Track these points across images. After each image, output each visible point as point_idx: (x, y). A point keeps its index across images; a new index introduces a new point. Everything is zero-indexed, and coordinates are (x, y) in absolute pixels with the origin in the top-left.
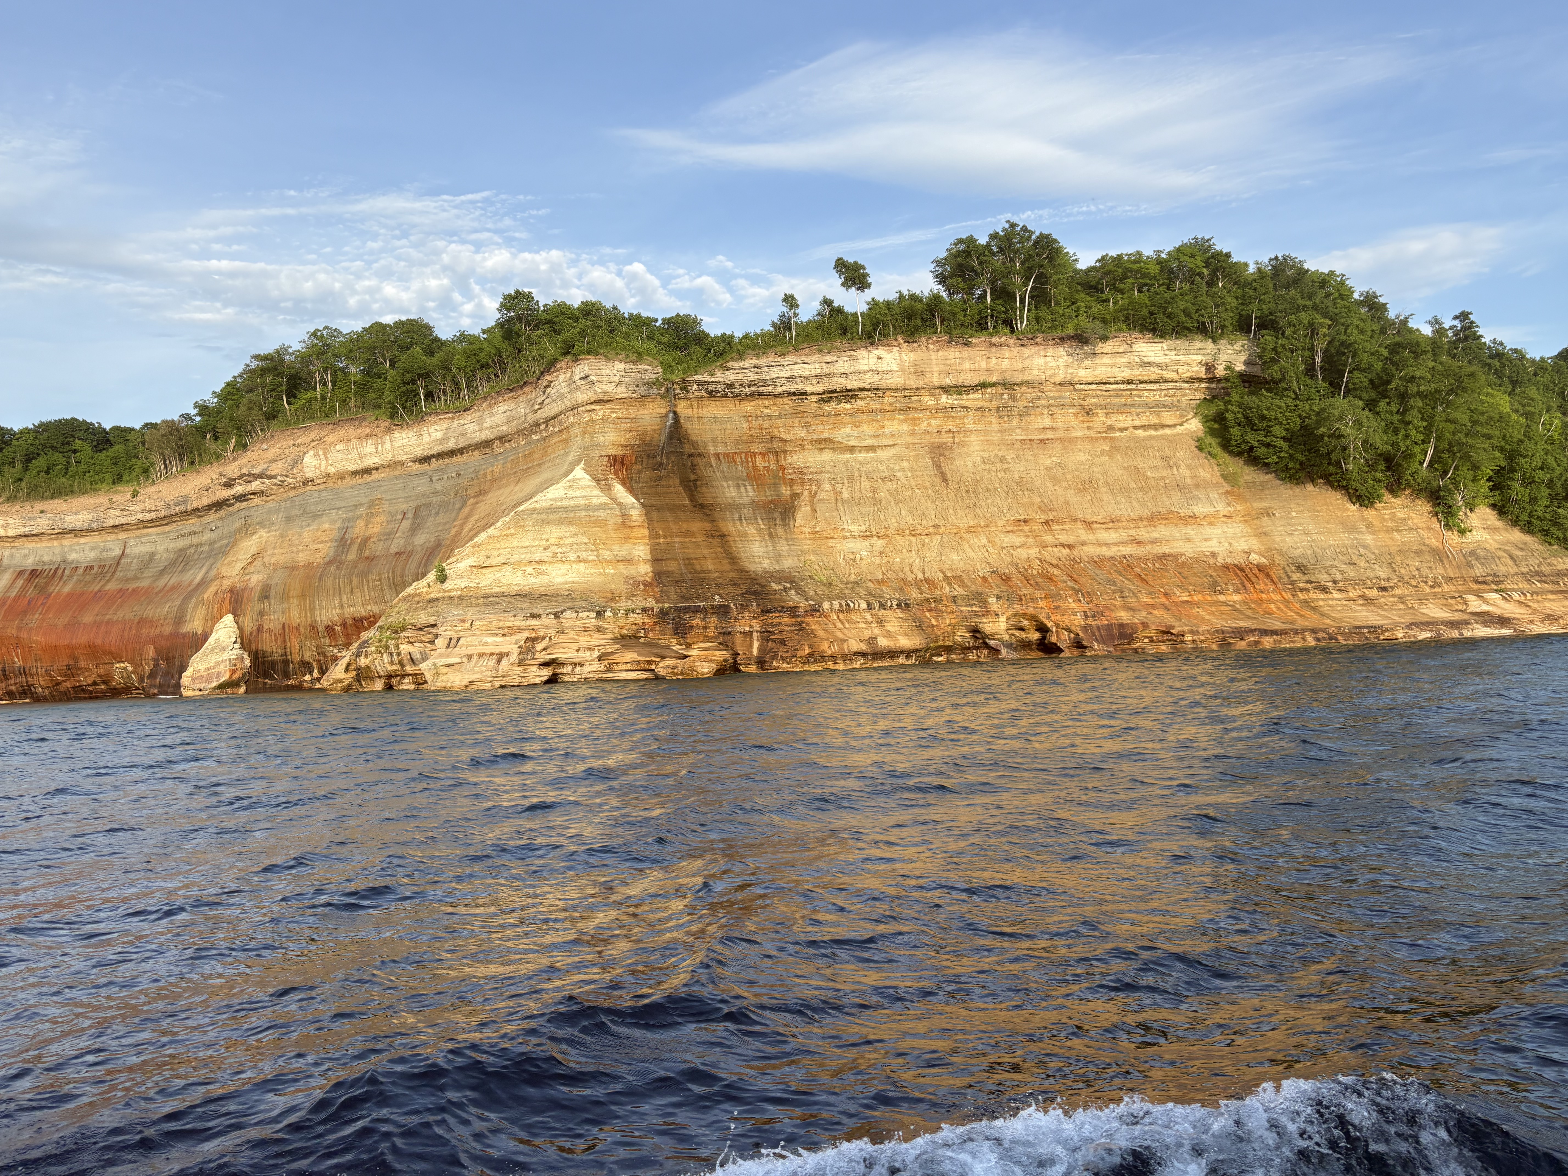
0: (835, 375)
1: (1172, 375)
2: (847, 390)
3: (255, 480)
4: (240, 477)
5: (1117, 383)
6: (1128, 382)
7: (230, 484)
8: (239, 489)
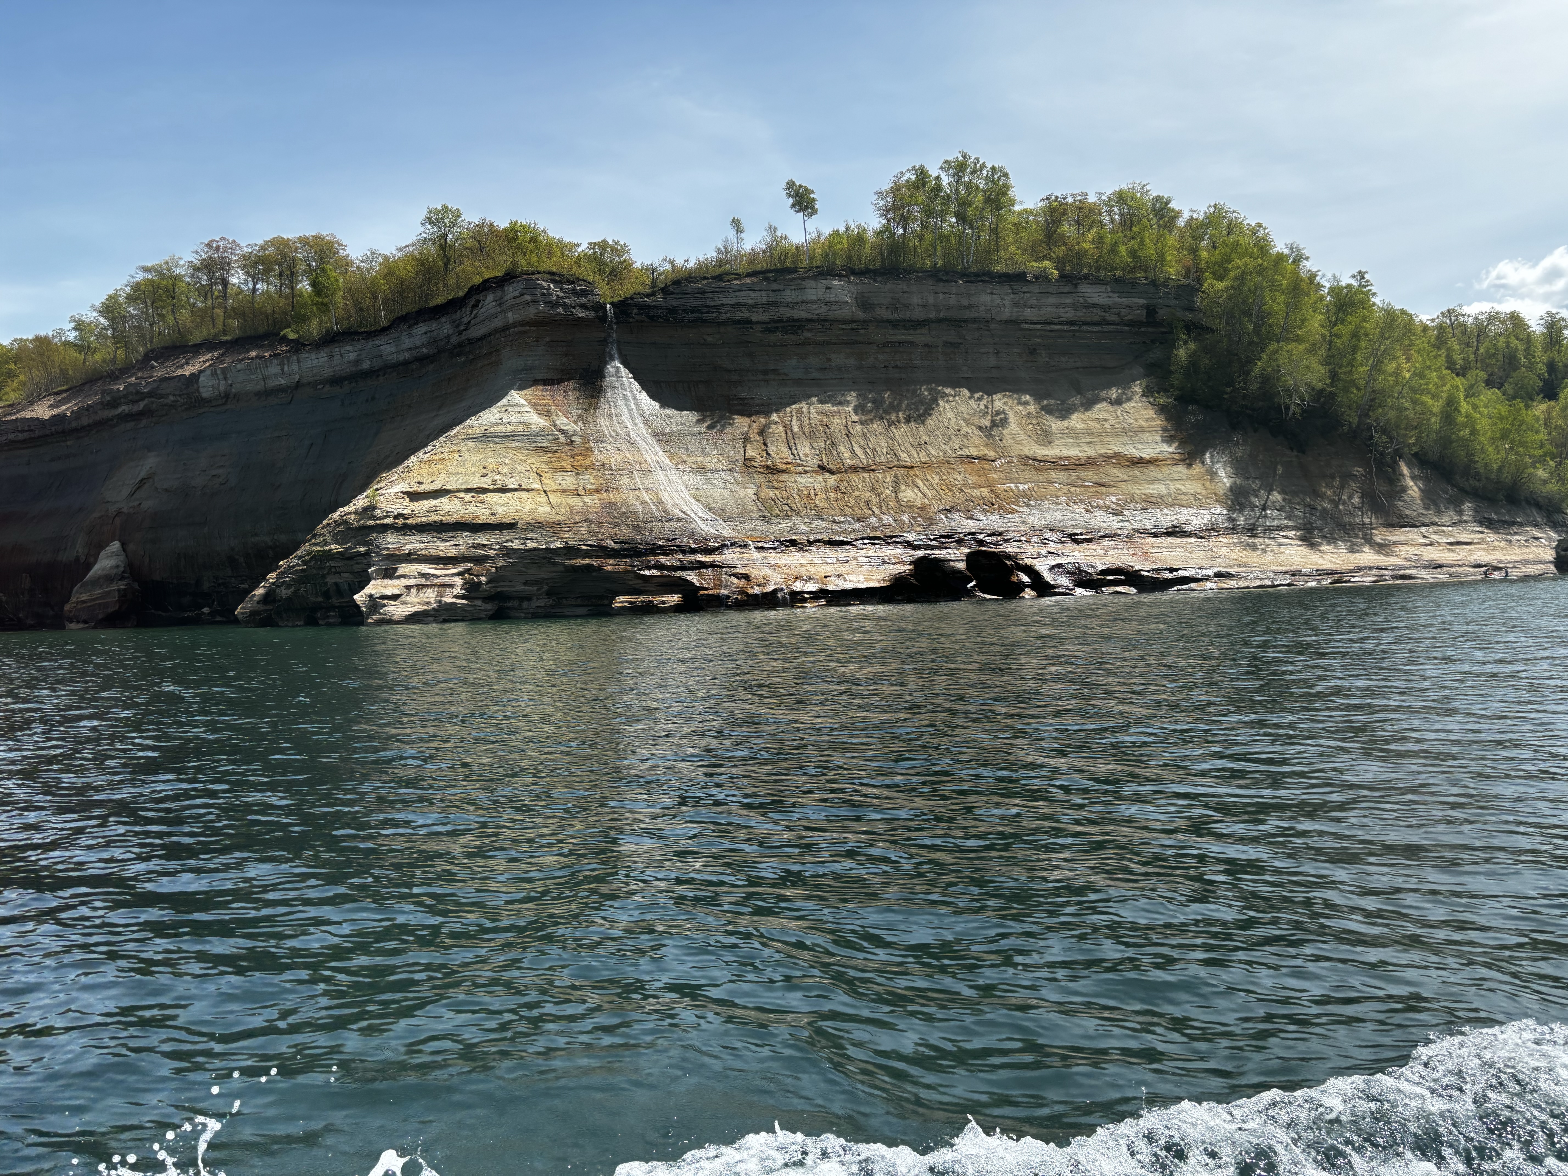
0: (781, 304)
1: (1114, 318)
2: (794, 320)
3: (143, 400)
4: (125, 396)
5: (1061, 323)
6: (1072, 323)
7: (114, 403)
8: (124, 408)
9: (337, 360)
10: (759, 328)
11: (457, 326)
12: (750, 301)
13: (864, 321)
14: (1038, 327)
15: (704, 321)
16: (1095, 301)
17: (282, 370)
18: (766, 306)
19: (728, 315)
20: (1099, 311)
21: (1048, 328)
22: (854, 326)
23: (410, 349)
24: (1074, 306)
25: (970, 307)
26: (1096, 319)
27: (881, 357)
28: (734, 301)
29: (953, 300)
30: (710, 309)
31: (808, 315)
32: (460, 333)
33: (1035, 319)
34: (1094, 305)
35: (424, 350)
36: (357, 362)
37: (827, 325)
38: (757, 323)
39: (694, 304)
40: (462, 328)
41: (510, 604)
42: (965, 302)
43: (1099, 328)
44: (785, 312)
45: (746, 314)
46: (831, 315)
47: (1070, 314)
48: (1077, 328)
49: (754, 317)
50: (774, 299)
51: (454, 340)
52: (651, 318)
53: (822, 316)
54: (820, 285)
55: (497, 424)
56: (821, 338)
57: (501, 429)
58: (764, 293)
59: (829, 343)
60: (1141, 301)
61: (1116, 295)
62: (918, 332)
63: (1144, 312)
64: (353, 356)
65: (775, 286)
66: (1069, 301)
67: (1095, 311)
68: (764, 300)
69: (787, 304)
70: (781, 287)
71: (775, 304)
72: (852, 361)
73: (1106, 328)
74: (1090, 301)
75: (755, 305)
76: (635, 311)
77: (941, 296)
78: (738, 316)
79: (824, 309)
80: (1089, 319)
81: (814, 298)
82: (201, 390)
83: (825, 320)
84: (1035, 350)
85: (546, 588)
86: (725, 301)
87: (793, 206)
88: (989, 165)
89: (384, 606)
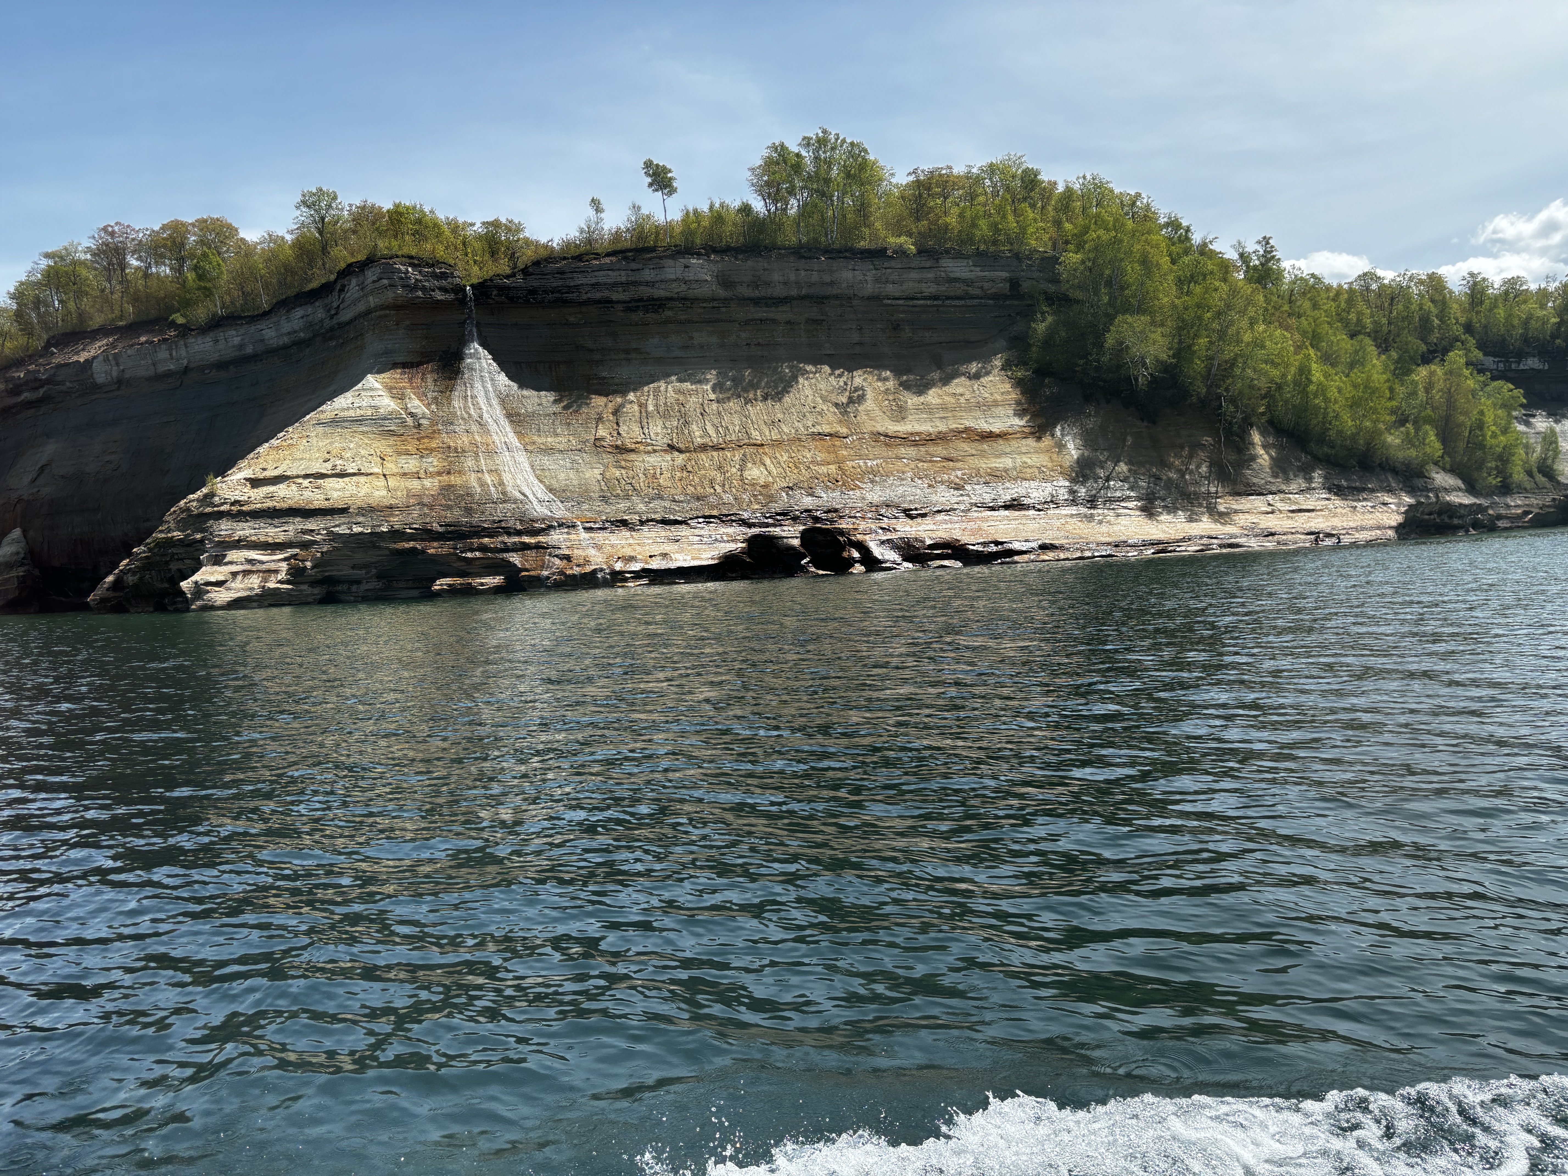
0: (641, 283)
1: (977, 292)
2: (654, 300)
3: (42, 387)
4: (26, 383)
5: (924, 298)
6: (935, 298)
7: (16, 390)
8: (26, 396)
9: (221, 345)
10: (620, 307)
11: (329, 311)
12: (609, 281)
13: (725, 299)
14: (901, 302)
15: (565, 302)
16: (957, 275)
17: (171, 355)
18: (626, 285)
19: (589, 295)
20: (962, 285)
21: (911, 303)
22: (715, 304)
23: (289, 333)
24: (937, 281)
25: (832, 283)
26: (959, 293)
27: (743, 335)
28: (594, 281)
29: (815, 277)
30: (570, 289)
31: (668, 294)
32: (332, 317)
33: (897, 294)
34: (956, 280)
35: (302, 335)
36: (241, 346)
37: (688, 303)
38: (618, 302)
39: (555, 284)
40: (333, 312)
41: (339, 588)
42: (827, 278)
43: (962, 302)
44: (645, 292)
45: (606, 294)
46: (691, 294)
47: (932, 289)
48: (940, 302)
49: (615, 297)
50: (633, 279)
51: (328, 324)
52: (511, 299)
53: (682, 295)
54: (678, 264)
55: (348, 409)
56: (682, 317)
57: (351, 413)
58: (623, 273)
59: (689, 321)
60: (1004, 274)
61: (978, 269)
62: (780, 309)
63: (1008, 285)
64: (237, 340)
65: (634, 266)
66: (931, 275)
67: (957, 285)
68: (624, 279)
69: (647, 284)
70: (640, 266)
71: (635, 283)
72: (714, 340)
73: (969, 302)
74: (952, 275)
75: (615, 285)
76: (495, 292)
77: (803, 273)
78: (598, 295)
79: (684, 287)
80: (952, 294)
81: (673, 277)
82: (95, 376)
83: (685, 299)
84: (898, 325)
85: (374, 571)
86: (584, 281)
87: (650, 185)
88: (848, 141)
89: (208, 592)
